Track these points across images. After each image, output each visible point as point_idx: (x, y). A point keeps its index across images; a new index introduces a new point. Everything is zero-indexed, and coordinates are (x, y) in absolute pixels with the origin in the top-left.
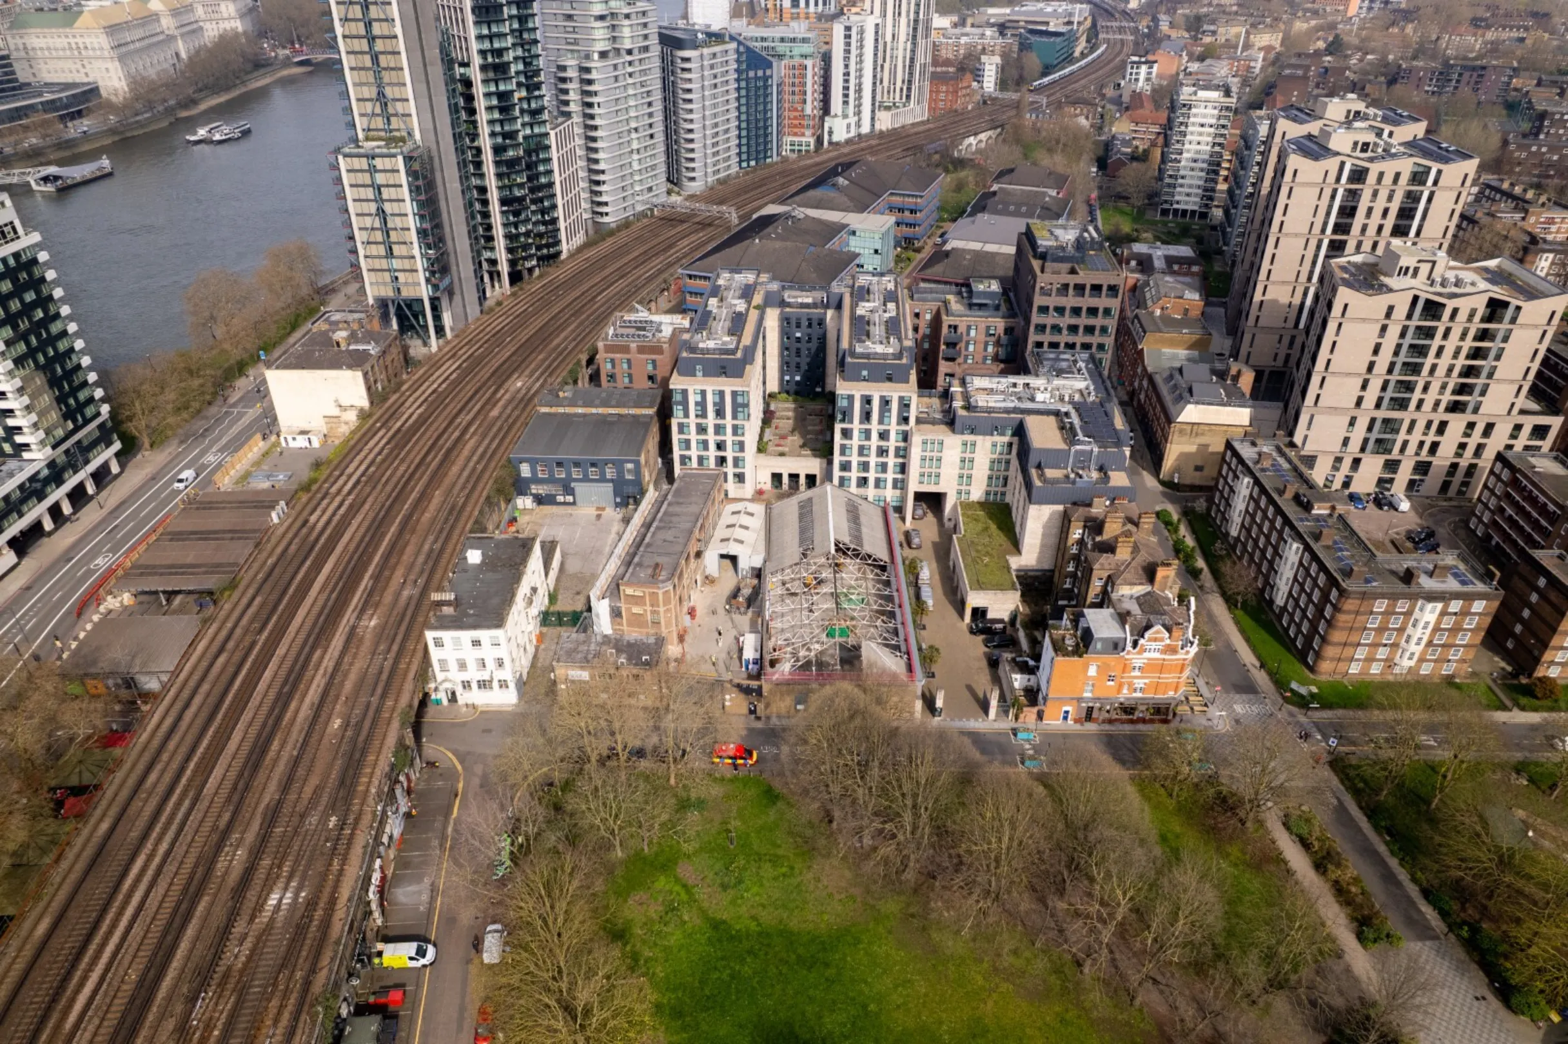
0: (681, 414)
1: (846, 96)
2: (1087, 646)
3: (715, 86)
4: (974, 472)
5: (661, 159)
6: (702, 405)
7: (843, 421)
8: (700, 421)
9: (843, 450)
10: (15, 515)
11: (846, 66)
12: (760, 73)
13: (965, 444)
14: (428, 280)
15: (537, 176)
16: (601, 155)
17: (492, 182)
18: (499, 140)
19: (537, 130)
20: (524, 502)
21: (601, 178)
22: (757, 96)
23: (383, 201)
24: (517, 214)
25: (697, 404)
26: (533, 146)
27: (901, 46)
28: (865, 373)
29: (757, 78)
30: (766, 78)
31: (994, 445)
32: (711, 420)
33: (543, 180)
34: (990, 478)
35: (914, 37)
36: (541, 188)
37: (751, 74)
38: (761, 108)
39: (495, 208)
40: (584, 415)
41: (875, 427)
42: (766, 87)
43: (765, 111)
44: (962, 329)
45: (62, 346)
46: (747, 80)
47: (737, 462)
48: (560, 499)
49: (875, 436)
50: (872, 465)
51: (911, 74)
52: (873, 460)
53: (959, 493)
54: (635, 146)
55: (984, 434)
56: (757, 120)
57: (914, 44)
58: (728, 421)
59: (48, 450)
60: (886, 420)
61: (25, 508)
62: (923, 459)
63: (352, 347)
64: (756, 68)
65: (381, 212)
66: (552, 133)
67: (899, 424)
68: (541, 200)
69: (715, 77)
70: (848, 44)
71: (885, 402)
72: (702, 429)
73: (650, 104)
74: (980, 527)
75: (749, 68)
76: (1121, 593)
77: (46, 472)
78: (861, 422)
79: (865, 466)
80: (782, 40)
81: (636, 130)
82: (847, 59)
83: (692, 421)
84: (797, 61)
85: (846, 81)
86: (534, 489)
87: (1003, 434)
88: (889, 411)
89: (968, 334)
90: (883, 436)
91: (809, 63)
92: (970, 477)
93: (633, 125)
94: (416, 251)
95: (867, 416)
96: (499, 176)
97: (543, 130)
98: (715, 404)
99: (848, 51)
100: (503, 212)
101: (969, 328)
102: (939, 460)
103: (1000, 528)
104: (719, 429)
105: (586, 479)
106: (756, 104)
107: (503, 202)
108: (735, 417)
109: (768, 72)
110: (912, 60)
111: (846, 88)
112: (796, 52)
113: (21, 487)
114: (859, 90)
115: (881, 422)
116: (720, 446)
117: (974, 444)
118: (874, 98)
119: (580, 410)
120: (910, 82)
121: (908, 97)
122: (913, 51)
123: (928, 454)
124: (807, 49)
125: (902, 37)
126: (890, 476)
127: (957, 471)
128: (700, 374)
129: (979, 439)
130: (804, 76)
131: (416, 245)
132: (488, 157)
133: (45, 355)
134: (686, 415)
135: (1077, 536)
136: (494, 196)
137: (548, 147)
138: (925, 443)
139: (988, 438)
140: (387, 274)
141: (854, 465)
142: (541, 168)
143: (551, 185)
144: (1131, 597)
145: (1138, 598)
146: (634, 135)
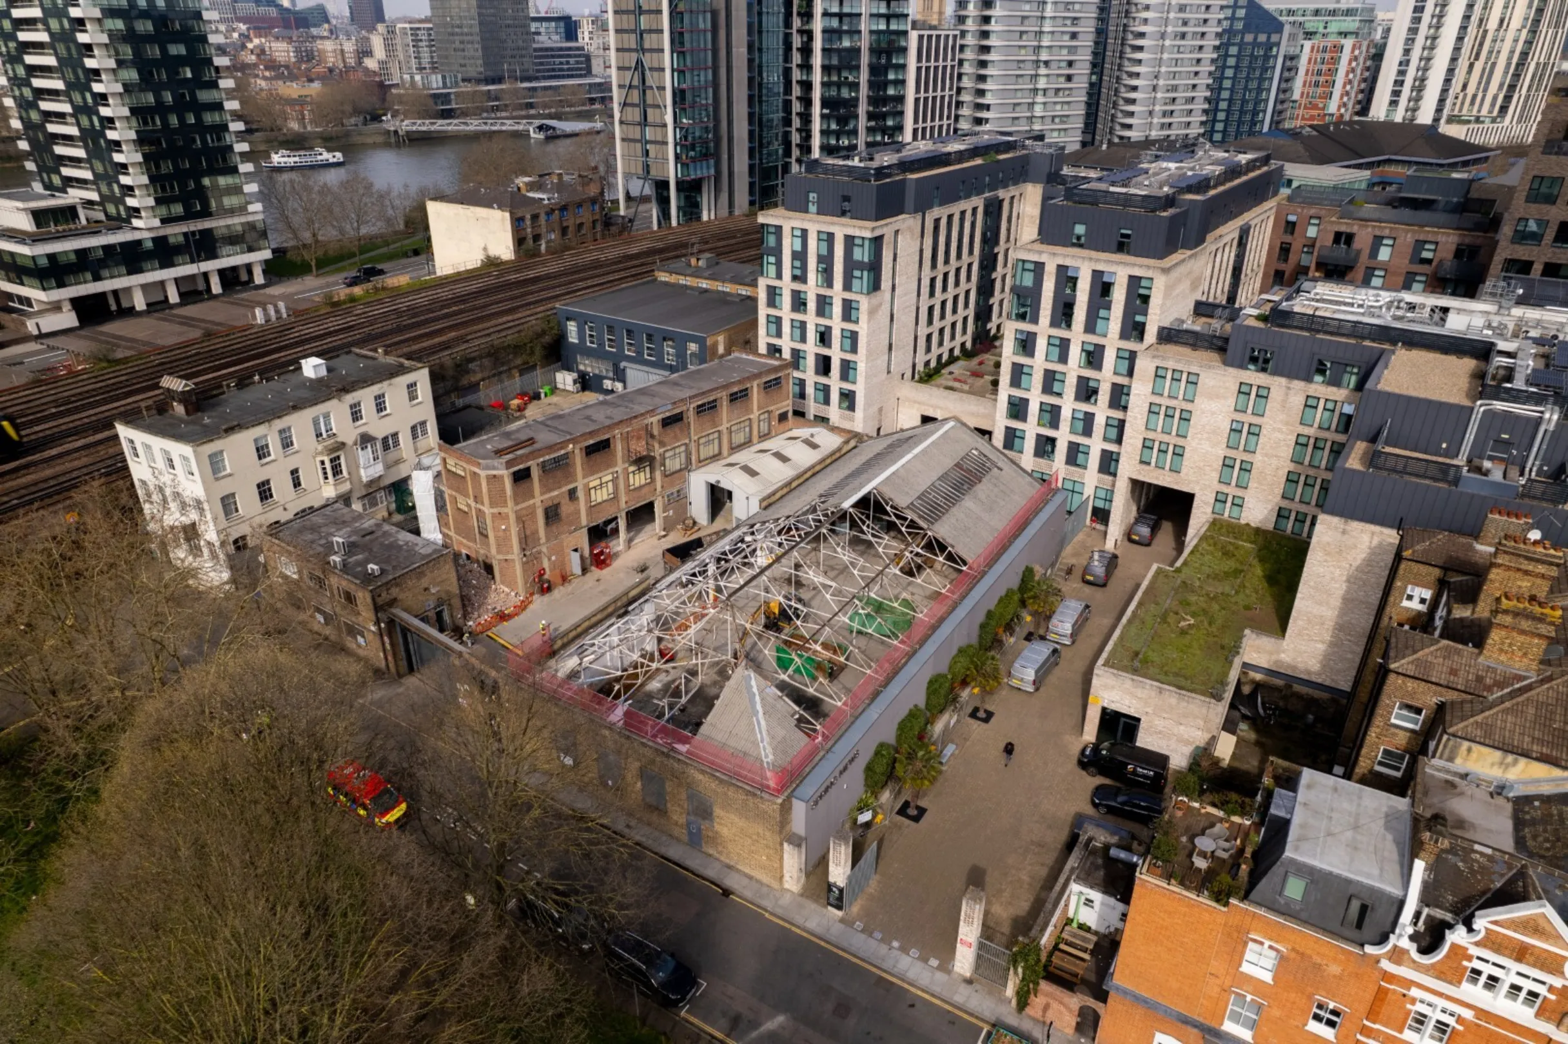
0: (772, 270)
1: (1396, 93)
2: (1255, 878)
3: (1183, 36)
4: (1258, 459)
5: (1081, 111)
6: (800, 256)
7: (1022, 317)
8: (797, 286)
9: (1018, 374)
10: (89, 276)
11: (1407, 52)
12: (1262, 38)
13: (1243, 391)
14: (677, 157)
15: (886, 84)
16: (988, 86)
17: (817, 77)
18: (835, 23)
19: (894, 27)
20: (565, 379)
21: (984, 115)
22: (1251, 68)
23: (644, 51)
24: (843, 121)
25: (795, 255)
26: (884, 45)
27: (1510, 36)
28: (1080, 229)
29: (1255, 44)
30: (1269, 46)
31: (1310, 404)
32: (812, 288)
33: (891, 91)
34: (1291, 479)
35: (1537, 22)
36: (886, 100)
37: (1249, 38)
38: (1254, 85)
39: (817, 110)
40: (706, 291)
41: (1077, 335)
42: (1267, 57)
43: (1259, 90)
44: (1362, 241)
45: (209, 118)
46: (1241, 45)
47: (847, 369)
48: (607, 384)
49: (1075, 353)
50: (1066, 414)
51: (1517, 76)
52: (1068, 405)
53: (1220, 499)
54: (1042, 83)
55: (1291, 374)
56: (1244, 101)
57: (1534, 31)
58: (837, 292)
59: (156, 222)
60: (1100, 324)
61: (105, 273)
62: (1152, 411)
63: (531, 195)
64: (1258, 31)
65: (639, 64)
66: (914, 36)
67: (1124, 335)
68: (884, 116)
69: (1185, 23)
70: (1417, 20)
71: (1102, 288)
72: (799, 303)
73: (1074, 36)
74: (1230, 565)
75: (1247, 28)
76: (1460, 764)
77: (149, 245)
78: (1054, 324)
79: (1052, 415)
80: (1317, 12)
81: (1046, 63)
82: (1410, 41)
83: (787, 285)
84: (1333, 39)
85: (1402, 73)
86: (588, 366)
87: (1335, 382)
88: (1108, 307)
89: (1374, 253)
90: (1094, 357)
91: (1348, 43)
92: (1246, 469)
93: (1044, 57)
94: (669, 118)
95: (1064, 312)
96: (826, 69)
97: (902, 28)
98: (821, 259)
99: (1413, 31)
100: (823, 116)
101: (1378, 241)
102: (1185, 419)
103: (1271, 579)
104: (823, 304)
105: (639, 360)
106: (1248, 79)
107: (825, 103)
108: (847, 287)
109: (1274, 38)
110: (1524, 55)
111: (1399, 83)
112: (1334, 27)
113: (107, 248)
114: (1420, 87)
115: (1090, 328)
116: (824, 338)
117: (1263, 395)
118: (1442, 101)
119: (704, 284)
120: (1512, 87)
121: (1504, 109)
122: (1529, 43)
123: (1165, 402)
124: (1351, 24)
125: (1516, 23)
126: (1096, 445)
127: (1221, 451)
128: (813, 208)
129: (1277, 385)
130: (1335, 61)
131: (670, 110)
132: (818, 44)
133: (182, 120)
134: (779, 276)
135: (1415, 605)
136: (817, 94)
137: (904, 50)
138: (1159, 375)
139: (1298, 384)
140: (639, 145)
141: (1034, 408)
142: (891, 76)
143: (901, 99)
144: (1500, 790)
145: (1522, 803)
146: (1043, 71)
